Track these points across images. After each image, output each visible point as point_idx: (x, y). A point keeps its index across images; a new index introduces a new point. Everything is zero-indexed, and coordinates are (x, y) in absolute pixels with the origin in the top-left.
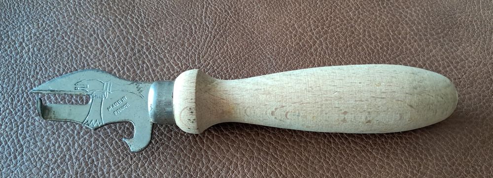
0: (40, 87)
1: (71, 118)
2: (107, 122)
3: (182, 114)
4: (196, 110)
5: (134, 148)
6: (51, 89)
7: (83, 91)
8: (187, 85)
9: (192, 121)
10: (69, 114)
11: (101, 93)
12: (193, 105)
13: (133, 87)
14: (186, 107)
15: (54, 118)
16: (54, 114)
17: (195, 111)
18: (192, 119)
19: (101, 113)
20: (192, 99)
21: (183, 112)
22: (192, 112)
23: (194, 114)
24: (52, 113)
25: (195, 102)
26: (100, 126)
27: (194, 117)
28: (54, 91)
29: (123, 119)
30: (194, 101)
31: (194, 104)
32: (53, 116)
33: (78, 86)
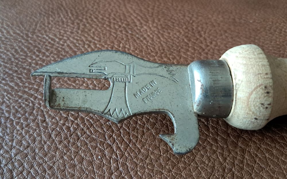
0: (45, 69)
1: (87, 106)
2: (136, 111)
3: (253, 96)
4: (274, 89)
5: (178, 148)
6: (59, 71)
7: (100, 74)
8: (253, 56)
9: (266, 106)
10: (84, 102)
11: (123, 76)
12: (269, 82)
13: (162, 70)
14: (260, 86)
15: (64, 106)
16: (63, 101)
17: (272, 91)
18: (266, 103)
19: (126, 100)
20: (267, 74)
21: (254, 93)
22: (268, 93)
23: (270, 95)
24: (61, 100)
25: (272, 78)
26: (126, 116)
27: (270, 100)
28: (62, 73)
29: (157, 108)
30: (269, 76)
31: (271, 81)
32: (62, 104)
33: (93, 68)
